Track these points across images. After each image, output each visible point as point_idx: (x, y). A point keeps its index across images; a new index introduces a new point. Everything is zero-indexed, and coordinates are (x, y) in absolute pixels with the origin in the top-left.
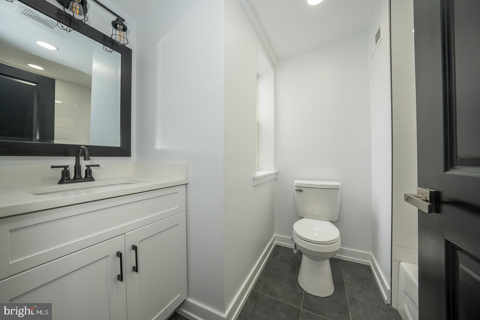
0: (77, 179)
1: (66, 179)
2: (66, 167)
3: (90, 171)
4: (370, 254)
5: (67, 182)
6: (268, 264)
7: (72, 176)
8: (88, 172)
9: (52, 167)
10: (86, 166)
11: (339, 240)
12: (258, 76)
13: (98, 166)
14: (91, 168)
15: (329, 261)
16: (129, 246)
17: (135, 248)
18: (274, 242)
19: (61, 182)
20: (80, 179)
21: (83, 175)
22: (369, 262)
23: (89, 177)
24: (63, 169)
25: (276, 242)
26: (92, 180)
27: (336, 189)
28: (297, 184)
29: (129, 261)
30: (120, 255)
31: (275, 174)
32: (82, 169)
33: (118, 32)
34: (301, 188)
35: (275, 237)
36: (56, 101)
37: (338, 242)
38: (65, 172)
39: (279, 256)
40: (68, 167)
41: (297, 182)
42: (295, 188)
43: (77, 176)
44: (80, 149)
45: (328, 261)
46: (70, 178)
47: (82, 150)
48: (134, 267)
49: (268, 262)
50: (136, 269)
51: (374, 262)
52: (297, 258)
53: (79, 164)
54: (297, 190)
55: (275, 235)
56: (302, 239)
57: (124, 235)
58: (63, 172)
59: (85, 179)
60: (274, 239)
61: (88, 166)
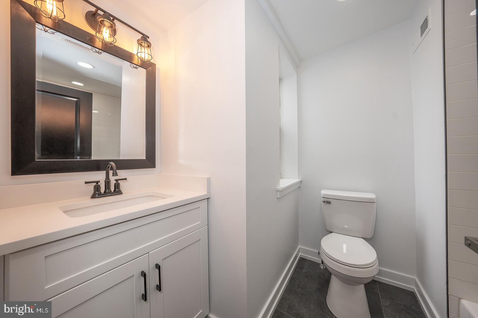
0: (107, 193)
1: (98, 194)
2: (97, 182)
3: (119, 184)
4: (415, 279)
5: (98, 197)
6: (292, 279)
7: (103, 190)
8: (117, 186)
9: (86, 183)
10: (115, 180)
11: (377, 263)
12: (280, 80)
13: (126, 179)
15: (364, 286)
16: (153, 265)
17: (158, 267)
18: (298, 254)
19: (93, 197)
20: (110, 193)
21: (112, 189)
22: (413, 287)
23: (118, 191)
24: (95, 184)
25: (300, 254)
26: (121, 193)
27: (370, 202)
28: (324, 195)
29: (153, 281)
30: (144, 275)
31: (299, 183)
32: (112, 183)
33: (143, 50)
34: (329, 200)
35: (299, 249)
36: (93, 111)
37: (375, 266)
38: (97, 188)
39: (304, 271)
40: (99, 182)
41: (324, 192)
42: (323, 199)
43: (107, 190)
44: (109, 165)
45: (362, 286)
46: (101, 193)
47: (111, 166)
48: (157, 285)
49: (292, 276)
50: (159, 288)
51: (420, 288)
52: (324, 275)
53: (109, 179)
54: (324, 202)
55: (299, 246)
56: (334, 260)
57: (148, 254)
58: (95, 186)
59: (115, 193)
60: (299, 251)
61: (117, 180)
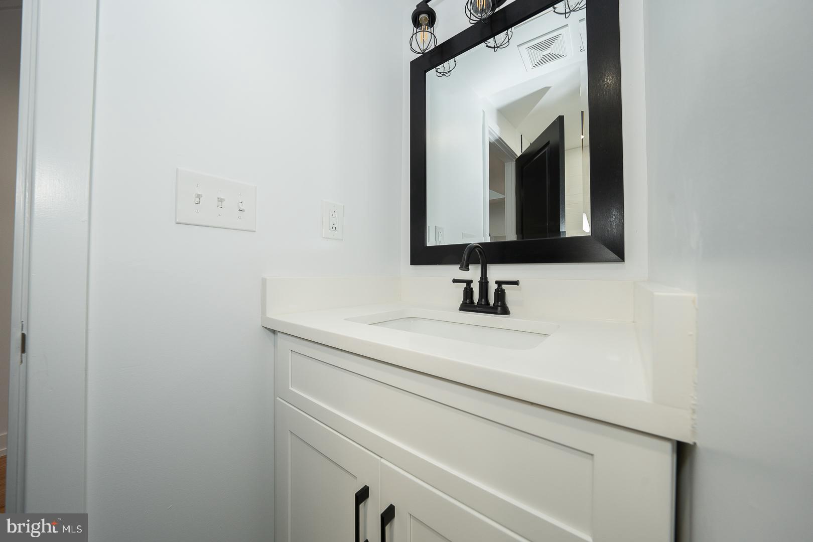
0: (484, 307)
1: (469, 303)
2: (469, 282)
3: (503, 292)
5: (470, 308)
7: (476, 297)
8: (500, 295)
10: (497, 282)
14: (504, 286)
19: (463, 308)
21: (492, 300)
23: (500, 307)
24: (465, 285)
26: (505, 311)
32: (491, 287)
38: (468, 292)
40: (471, 281)
43: (483, 300)
46: (473, 301)
53: (486, 278)
58: (466, 289)
59: (495, 308)
61: (499, 283)
